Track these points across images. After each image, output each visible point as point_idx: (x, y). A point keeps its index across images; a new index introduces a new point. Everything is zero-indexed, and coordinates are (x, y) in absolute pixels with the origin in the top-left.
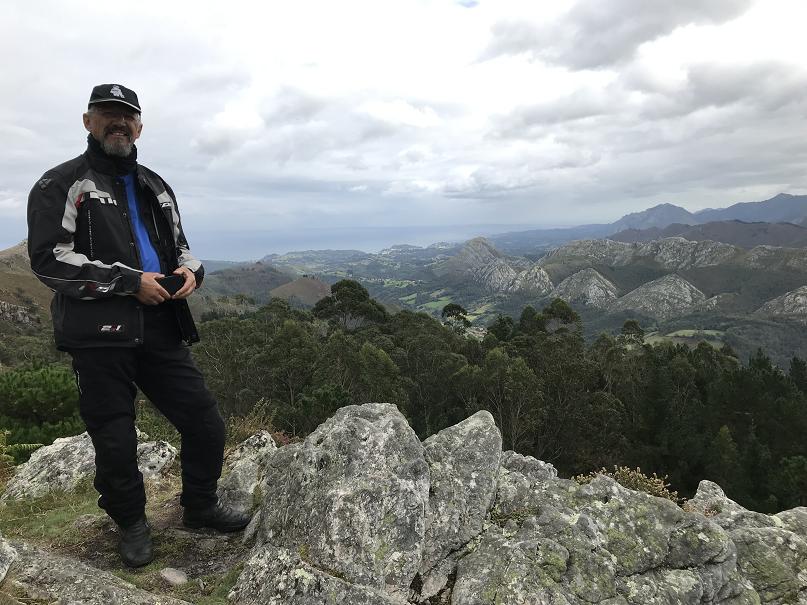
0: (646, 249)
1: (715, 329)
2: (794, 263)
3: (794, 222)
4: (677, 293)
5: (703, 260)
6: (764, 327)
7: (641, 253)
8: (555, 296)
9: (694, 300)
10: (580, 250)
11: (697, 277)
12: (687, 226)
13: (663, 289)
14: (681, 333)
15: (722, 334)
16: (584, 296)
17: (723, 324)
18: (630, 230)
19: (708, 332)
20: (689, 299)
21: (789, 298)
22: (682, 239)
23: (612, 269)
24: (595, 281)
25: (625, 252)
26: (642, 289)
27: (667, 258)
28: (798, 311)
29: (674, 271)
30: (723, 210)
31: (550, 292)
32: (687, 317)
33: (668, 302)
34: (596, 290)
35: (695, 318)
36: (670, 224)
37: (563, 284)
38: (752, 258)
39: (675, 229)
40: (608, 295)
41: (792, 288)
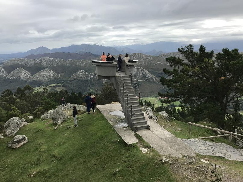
0: (38, 61)
1: (60, 83)
2: (78, 64)
3: (77, 53)
4: (48, 74)
5: (55, 63)
6: (73, 81)
7: (37, 62)
8: (9, 77)
9: (54, 75)
10: (16, 62)
11: (55, 69)
12: (49, 53)
13: (45, 73)
14: (51, 85)
15: (62, 84)
16: (19, 77)
17: (62, 82)
18: (32, 55)
19: (58, 84)
20: (52, 75)
21: (77, 73)
22: (48, 58)
23: (28, 67)
24: (22, 71)
25: (31, 62)
26: (38, 73)
27: (44, 63)
28: (80, 76)
30: (59, 49)
31: (7, 76)
32: (53, 81)
33: (46, 77)
34: (23, 74)
35: (55, 81)
36: (44, 53)
37: (11, 73)
38: (68, 63)
39: (46, 55)
40: (27, 76)
41: (78, 70)
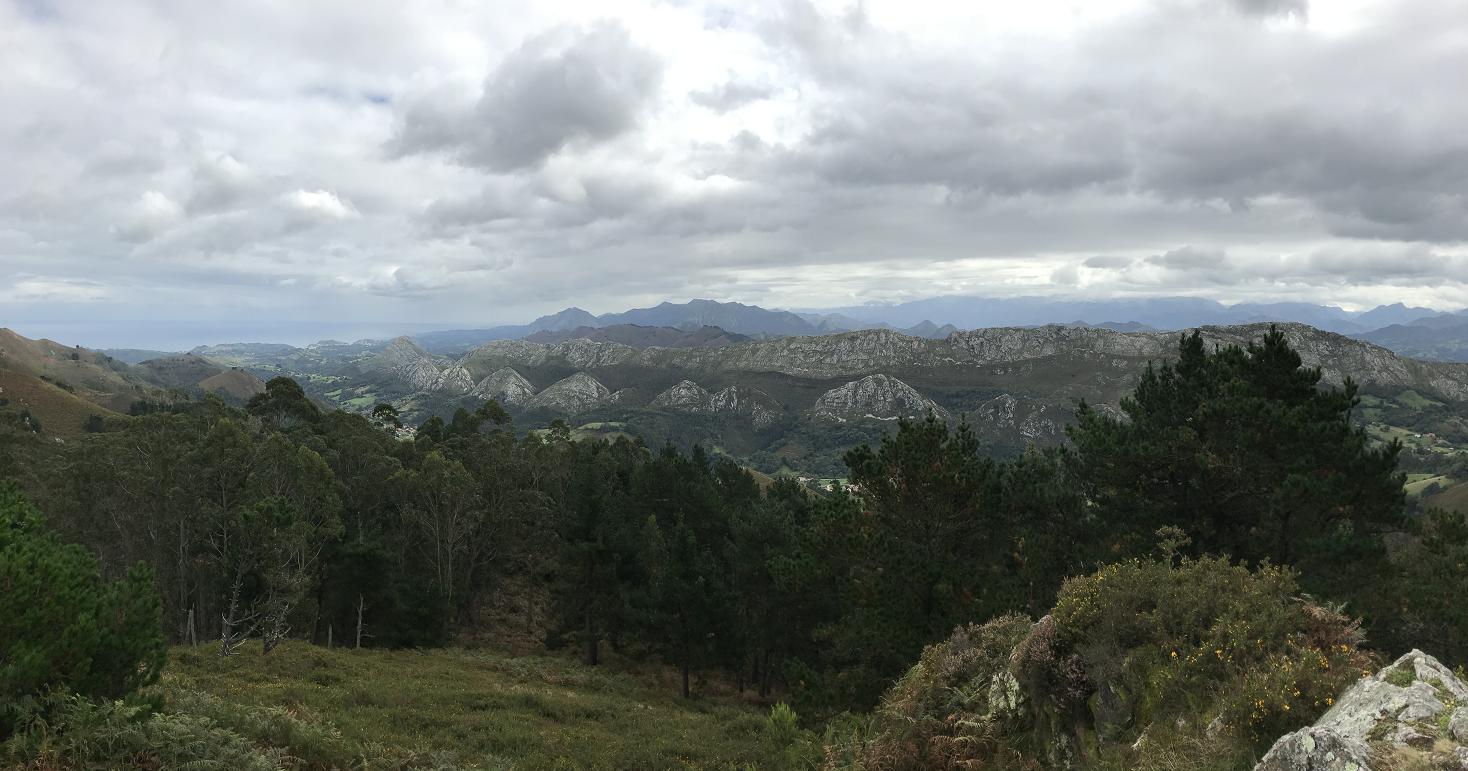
0: (558, 349)
1: (618, 420)
2: (677, 361)
3: (675, 327)
4: (584, 389)
5: (607, 360)
6: (658, 417)
7: (554, 353)
8: (476, 394)
9: (600, 396)
10: (499, 350)
11: (603, 375)
12: (592, 328)
13: (574, 385)
14: (590, 426)
15: (624, 425)
16: (503, 393)
17: (625, 416)
18: (543, 332)
19: (612, 424)
20: (596, 395)
21: (674, 391)
22: (589, 341)
23: (528, 368)
24: (513, 379)
25: (539, 354)
26: (556, 387)
27: (576, 358)
28: (681, 401)
29: (582, 370)
30: (622, 315)
31: (472, 390)
32: (595, 411)
33: (578, 397)
34: (514, 389)
35: (603, 412)
36: (577, 326)
37: (484, 382)
38: (646, 357)
39: (581, 332)
40: (524, 393)
41: (676, 382)
